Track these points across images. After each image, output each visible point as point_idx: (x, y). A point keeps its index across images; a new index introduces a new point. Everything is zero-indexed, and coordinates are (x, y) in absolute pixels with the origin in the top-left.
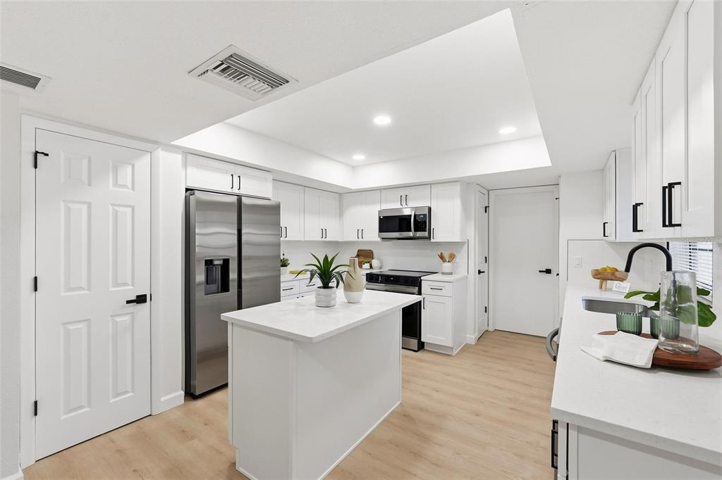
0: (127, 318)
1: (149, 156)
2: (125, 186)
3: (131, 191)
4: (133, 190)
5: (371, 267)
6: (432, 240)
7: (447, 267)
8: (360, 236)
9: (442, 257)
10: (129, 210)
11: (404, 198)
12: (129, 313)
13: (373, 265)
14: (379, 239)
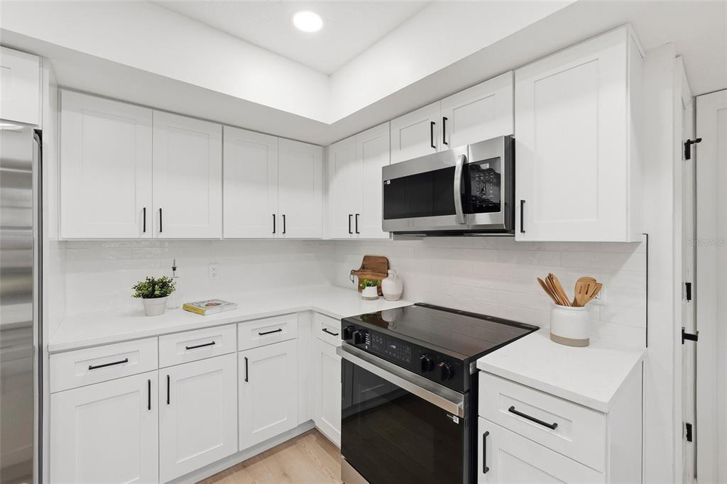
5: (380, 294)
6: (519, 236)
7: (568, 319)
8: (353, 230)
9: (550, 286)
11: (438, 128)
13: (384, 290)
14: (386, 235)
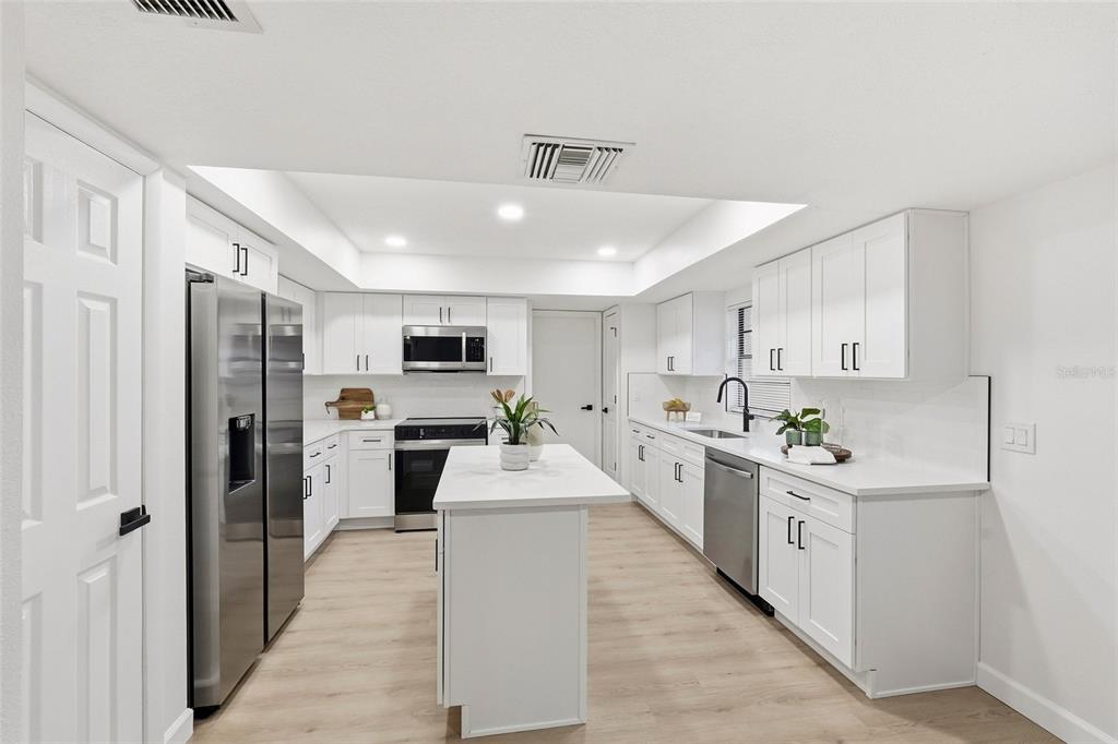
0: (103, 573)
1: (139, 183)
2: (100, 250)
3: (110, 263)
4: (114, 259)
5: (376, 416)
6: (490, 373)
9: (497, 396)
10: (105, 307)
11: (444, 311)
12: (105, 561)
13: (379, 413)
14: (400, 372)
